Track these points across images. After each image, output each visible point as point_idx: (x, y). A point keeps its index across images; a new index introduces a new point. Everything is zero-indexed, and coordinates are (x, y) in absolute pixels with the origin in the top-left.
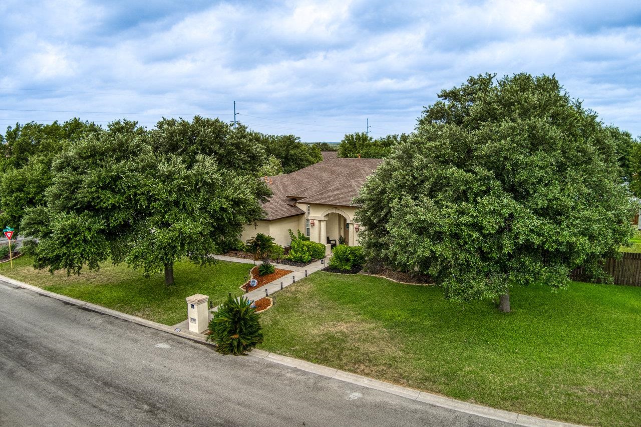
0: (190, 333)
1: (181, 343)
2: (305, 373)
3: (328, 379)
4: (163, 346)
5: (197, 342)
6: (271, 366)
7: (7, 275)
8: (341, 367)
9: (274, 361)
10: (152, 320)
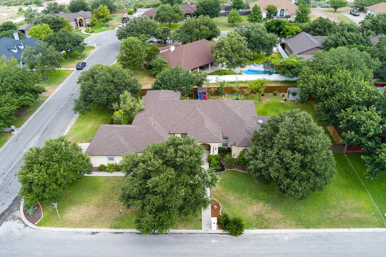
0: (213, 231)
1: (217, 237)
2: (266, 234)
3: (274, 234)
4: (214, 241)
5: (221, 234)
6: (255, 235)
7: (69, 227)
8: (273, 228)
9: (253, 233)
10: (190, 229)
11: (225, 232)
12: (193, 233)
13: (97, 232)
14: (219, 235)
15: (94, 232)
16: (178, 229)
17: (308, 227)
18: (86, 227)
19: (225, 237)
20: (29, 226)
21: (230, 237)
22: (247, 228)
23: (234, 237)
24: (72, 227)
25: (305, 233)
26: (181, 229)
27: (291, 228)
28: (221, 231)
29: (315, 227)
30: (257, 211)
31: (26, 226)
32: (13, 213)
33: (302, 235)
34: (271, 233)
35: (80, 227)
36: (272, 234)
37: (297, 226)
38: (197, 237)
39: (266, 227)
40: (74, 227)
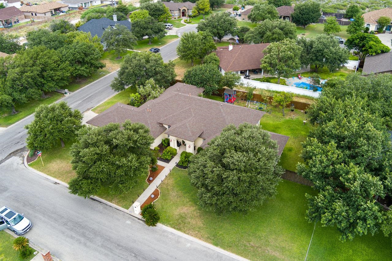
0: (135, 214)
1: (134, 220)
2: (174, 235)
3: (181, 237)
4: (128, 222)
5: (139, 219)
6: (164, 231)
7: (45, 173)
8: (185, 232)
9: (165, 229)
10: (120, 206)
11: (143, 219)
12: (119, 210)
13: (58, 183)
14: (137, 219)
15: (57, 183)
16: (111, 202)
17: (216, 245)
18: (55, 177)
19: (139, 223)
20: (25, 164)
21: (143, 225)
22: (163, 223)
23: (147, 226)
24: (47, 174)
25: (209, 249)
26: (113, 203)
27: (200, 239)
28: (140, 217)
29: (223, 246)
30: (185, 213)
31: (23, 163)
32: (23, 152)
33: (205, 249)
34: (180, 235)
35: (51, 176)
36: (179, 237)
37: (207, 239)
38: (119, 214)
39: (179, 229)
40: (48, 175)
